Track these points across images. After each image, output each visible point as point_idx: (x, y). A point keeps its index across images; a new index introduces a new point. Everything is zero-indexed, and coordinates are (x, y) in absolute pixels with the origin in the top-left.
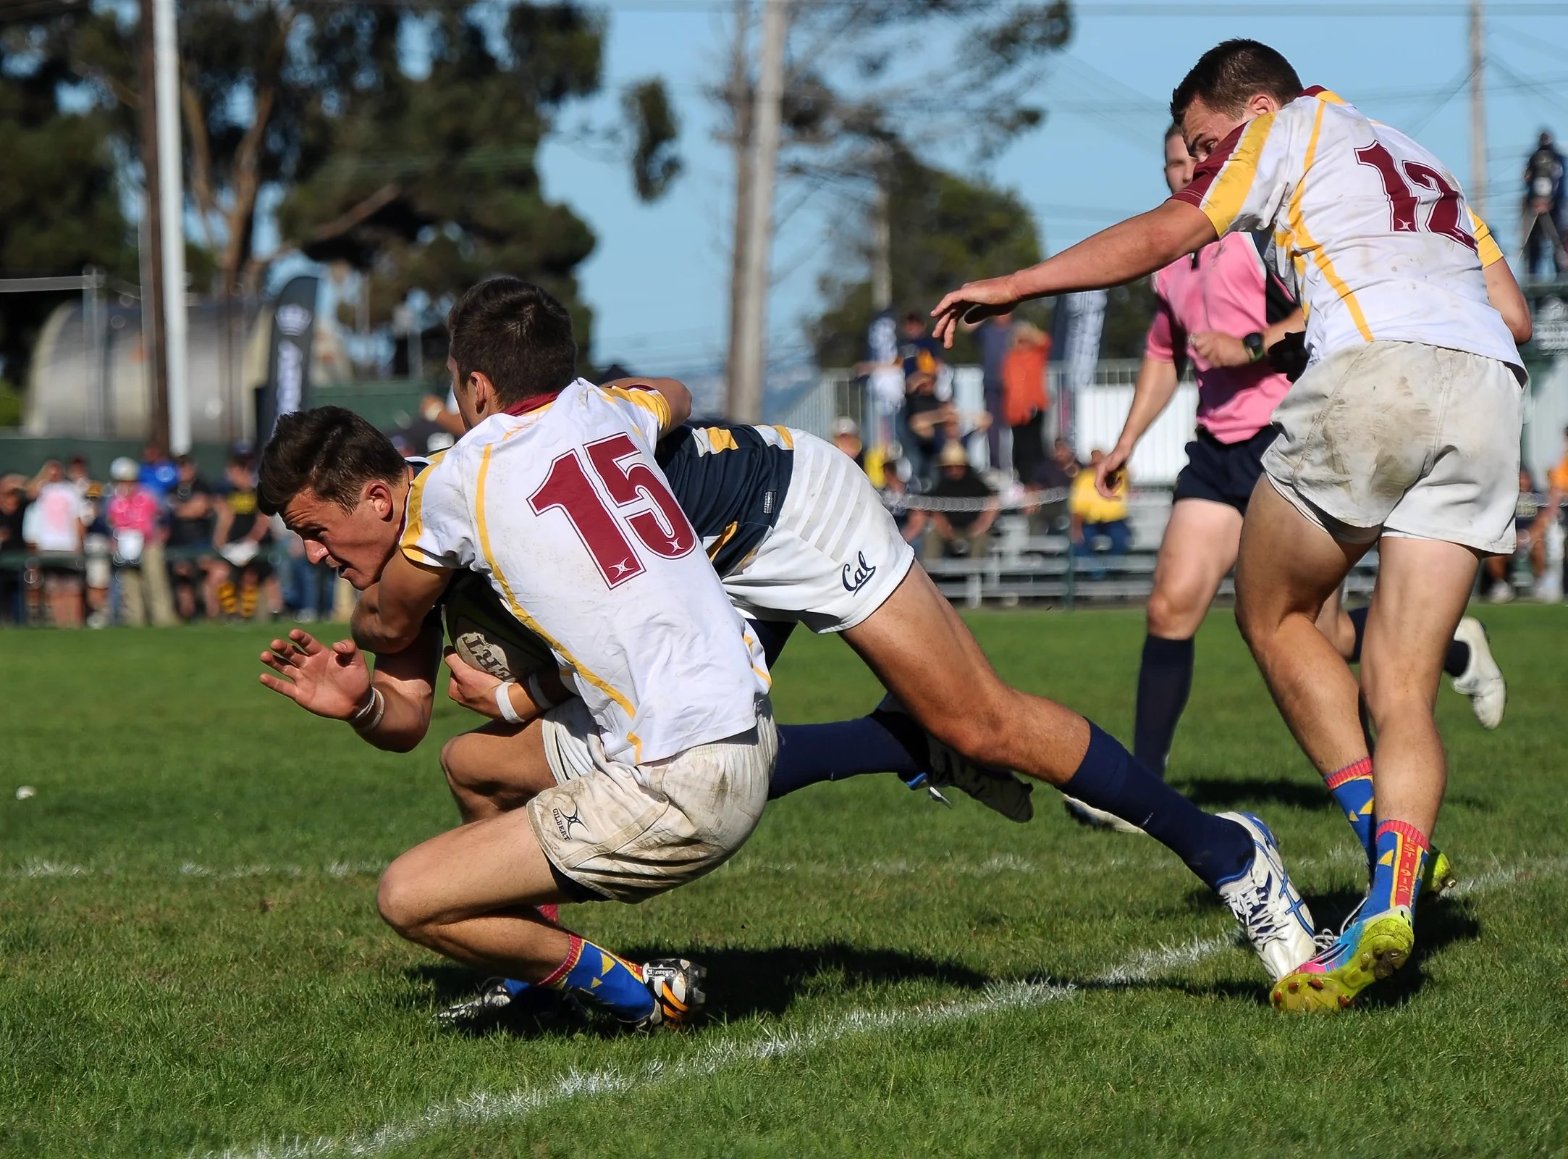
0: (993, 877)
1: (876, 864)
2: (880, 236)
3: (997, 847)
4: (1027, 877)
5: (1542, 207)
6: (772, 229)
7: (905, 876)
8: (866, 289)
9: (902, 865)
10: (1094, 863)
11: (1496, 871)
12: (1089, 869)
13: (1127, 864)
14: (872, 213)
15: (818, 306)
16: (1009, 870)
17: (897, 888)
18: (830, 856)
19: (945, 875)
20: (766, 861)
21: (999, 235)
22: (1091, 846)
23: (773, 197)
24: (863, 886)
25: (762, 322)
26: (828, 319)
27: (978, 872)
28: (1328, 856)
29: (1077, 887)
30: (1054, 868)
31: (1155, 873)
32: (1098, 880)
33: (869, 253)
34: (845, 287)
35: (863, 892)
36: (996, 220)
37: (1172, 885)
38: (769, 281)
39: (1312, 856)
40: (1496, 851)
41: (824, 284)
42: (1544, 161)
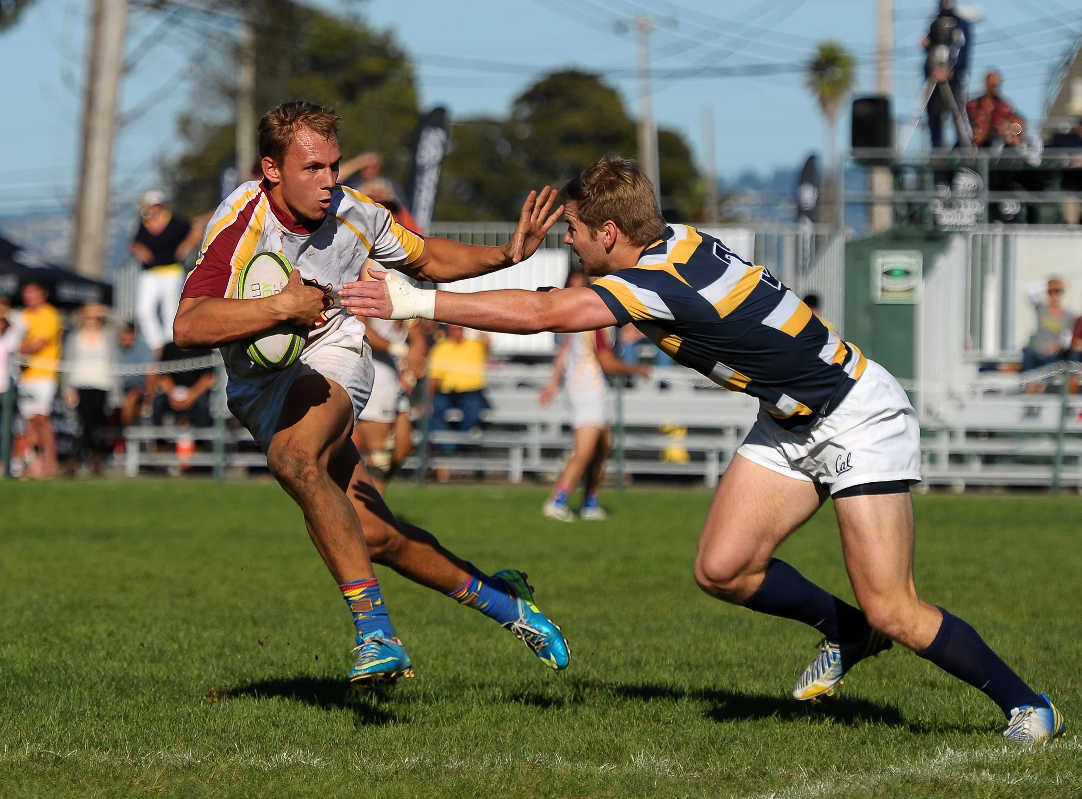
0: (280, 771)
1: (162, 754)
2: (245, 77)
3: (289, 740)
4: (315, 772)
5: (942, 74)
6: (126, 69)
7: (190, 767)
8: (230, 131)
9: (188, 756)
10: (387, 761)
11: (800, 784)
12: (381, 767)
13: (422, 763)
14: (237, 52)
15: (178, 148)
16: (299, 764)
17: (179, 781)
18: (115, 744)
19: (231, 767)
20: (47, 746)
21: (374, 80)
22: (388, 742)
23: (126, 32)
24: (144, 776)
25: (110, 166)
26: (186, 162)
27: (266, 766)
28: (631, 761)
29: (367, 784)
30: (346, 764)
31: (448, 772)
32: (387, 778)
33: (232, 94)
34: (206, 127)
35: (142, 782)
36: (372, 64)
37: (463, 787)
38: (120, 122)
39: (616, 760)
40: (807, 763)
41: (185, 125)
42: (947, 24)
